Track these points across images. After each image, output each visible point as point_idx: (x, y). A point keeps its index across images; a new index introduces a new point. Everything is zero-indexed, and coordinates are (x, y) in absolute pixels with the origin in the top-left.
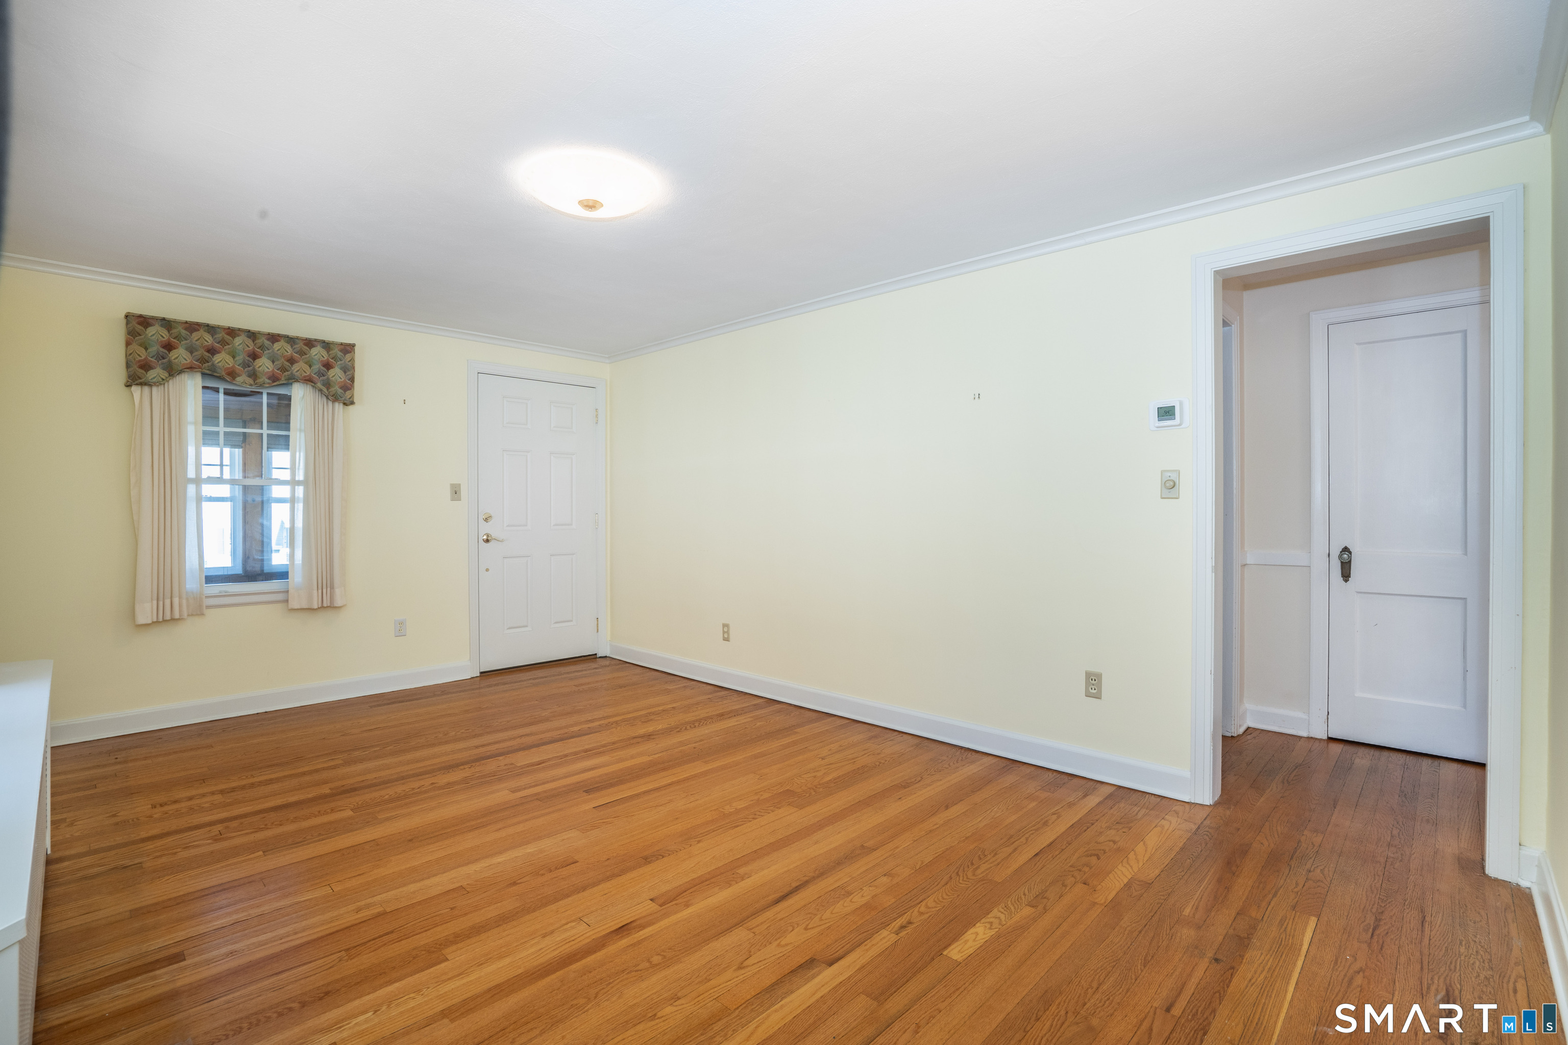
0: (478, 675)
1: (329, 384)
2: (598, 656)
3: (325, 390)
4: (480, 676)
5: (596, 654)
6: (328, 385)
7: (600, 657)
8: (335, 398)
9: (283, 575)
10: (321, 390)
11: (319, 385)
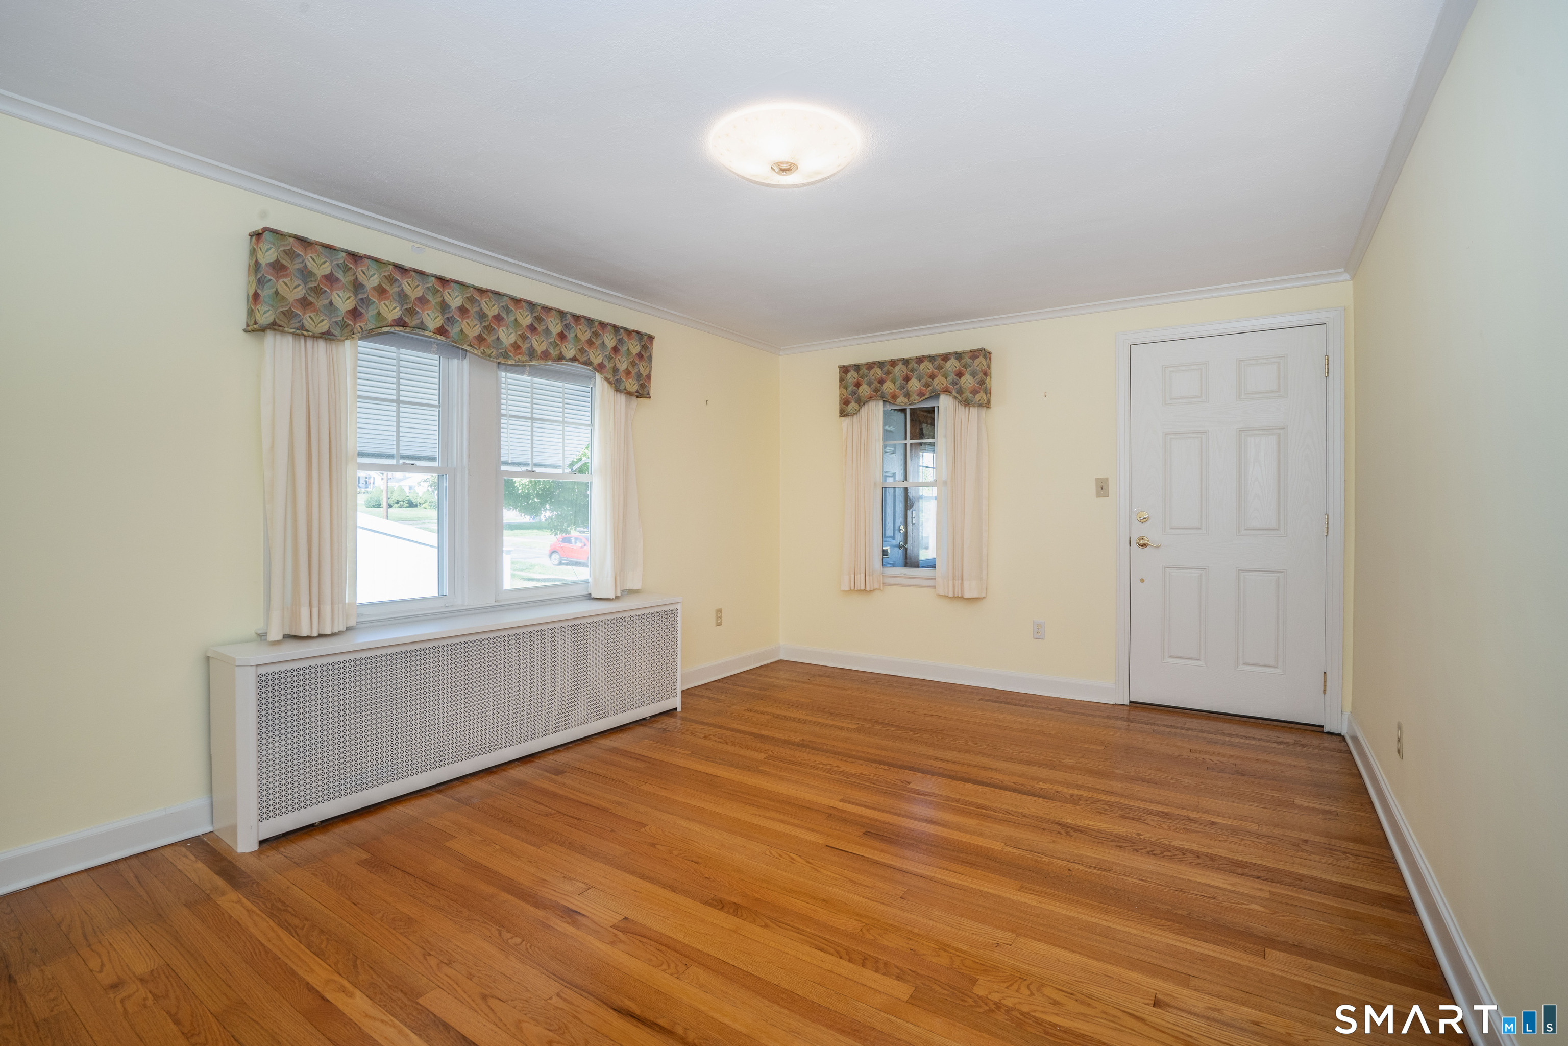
0: (1127, 703)
1: (962, 391)
2: (1326, 729)
3: (959, 397)
4: (1129, 706)
5: (1322, 726)
6: (960, 392)
7: (1330, 733)
8: (967, 403)
9: (931, 565)
10: (955, 398)
11: (954, 393)
